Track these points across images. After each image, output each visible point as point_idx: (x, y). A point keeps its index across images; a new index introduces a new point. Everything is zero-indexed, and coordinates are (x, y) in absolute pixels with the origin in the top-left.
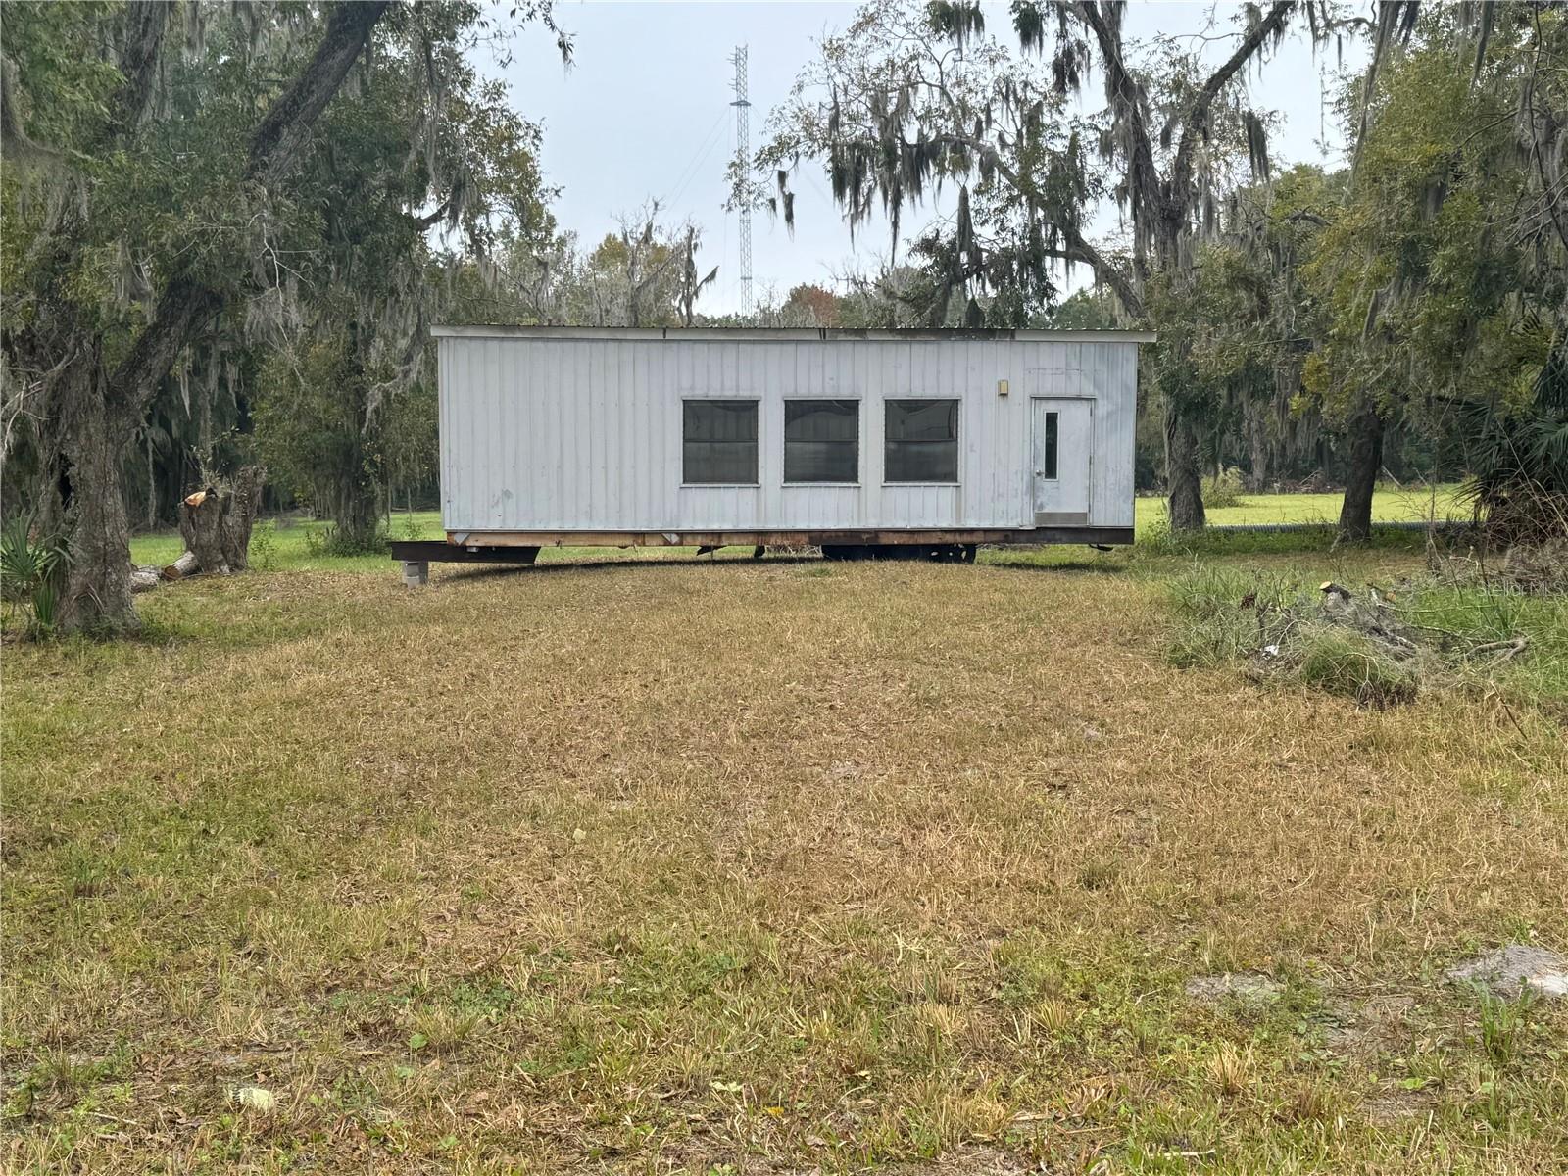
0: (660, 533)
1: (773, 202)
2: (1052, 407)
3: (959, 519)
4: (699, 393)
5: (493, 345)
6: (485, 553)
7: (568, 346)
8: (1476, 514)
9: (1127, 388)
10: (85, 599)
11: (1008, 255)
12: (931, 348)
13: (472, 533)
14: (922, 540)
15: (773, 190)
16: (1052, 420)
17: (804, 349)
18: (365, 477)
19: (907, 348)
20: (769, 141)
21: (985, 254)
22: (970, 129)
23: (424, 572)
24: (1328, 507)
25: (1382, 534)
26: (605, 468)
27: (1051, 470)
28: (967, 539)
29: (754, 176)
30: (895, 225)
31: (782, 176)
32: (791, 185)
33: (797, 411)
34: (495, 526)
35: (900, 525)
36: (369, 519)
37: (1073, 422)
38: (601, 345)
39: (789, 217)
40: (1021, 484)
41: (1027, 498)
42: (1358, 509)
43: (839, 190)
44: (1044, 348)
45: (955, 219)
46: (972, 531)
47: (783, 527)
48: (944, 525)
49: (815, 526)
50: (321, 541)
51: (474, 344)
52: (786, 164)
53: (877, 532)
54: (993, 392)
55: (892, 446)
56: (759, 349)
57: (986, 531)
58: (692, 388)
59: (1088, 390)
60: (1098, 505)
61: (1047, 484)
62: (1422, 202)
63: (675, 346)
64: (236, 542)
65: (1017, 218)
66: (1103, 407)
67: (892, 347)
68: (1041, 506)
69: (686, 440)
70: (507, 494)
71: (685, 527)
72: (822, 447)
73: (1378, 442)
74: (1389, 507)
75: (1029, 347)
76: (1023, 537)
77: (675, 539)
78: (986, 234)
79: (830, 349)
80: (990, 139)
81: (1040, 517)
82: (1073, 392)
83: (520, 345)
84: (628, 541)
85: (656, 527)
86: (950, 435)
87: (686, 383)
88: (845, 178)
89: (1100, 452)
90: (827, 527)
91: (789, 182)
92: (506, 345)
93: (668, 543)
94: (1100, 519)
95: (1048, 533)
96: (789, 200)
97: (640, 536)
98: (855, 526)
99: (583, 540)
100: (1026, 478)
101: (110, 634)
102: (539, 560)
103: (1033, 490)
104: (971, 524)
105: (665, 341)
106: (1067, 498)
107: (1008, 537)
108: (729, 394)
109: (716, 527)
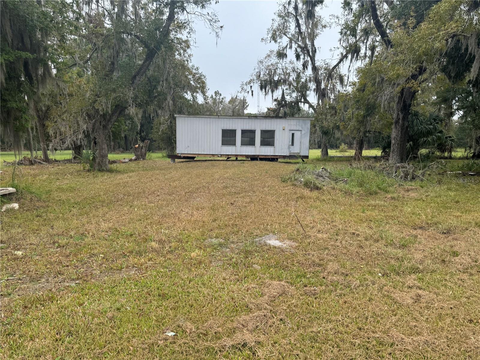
0: (217, 155)
1: (248, 92)
2: (293, 132)
3: (274, 153)
4: (225, 128)
5: (186, 118)
6: (184, 158)
7: (201, 118)
9: (308, 128)
10: (99, 164)
11: (292, 102)
12: (270, 120)
13: (182, 154)
14: (267, 157)
15: (249, 89)
16: (293, 134)
17: (245, 120)
18: (172, 143)
19: (265, 120)
20: (248, 80)
21: (287, 102)
22: (287, 77)
23: (174, 161)
24: (352, 153)
26: (207, 142)
27: (293, 144)
28: (276, 157)
29: (245, 87)
30: (272, 96)
31: (251, 87)
32: (253, 89)
33: (243, 132)
34: (186, 152)
35: (263, 154)
36: (173, 151)
37: (297, 135)
38: (206, 119)
39: (252, 95)
40: (287, 147)
41: (288, 150)
43: (261, 89)
44: (292, 120)
45: (281, 95)
46: (277, 156)
47: (240, 154)
48: (271, 154)
49: (247, 154)
50: (165, 155)
51: (182, 118)
52: (252, 84)
53: (258, 155)
54: (281, 129)
55: (262, 139)
56: (237, 120)
57: (280, 156)
58: (224, 127)
59: (300, 129)
60: (302, 151)
61: (292, 147)
63: (221, 119)
64: (144, 154)
65: (294, 95)
66: (303, 132)
67: (262, 120)
68: (290, 151)
69: (222, 137)
70: (188, 147)
71: (222, 154)
72: (248, 139)
75: (289, 120)
76: (287, 157)
77: (220, 156)
78: (288, 98)
79: (250, 120)
80: (291, 79)
81: (290, 153)
82: (297, 129)
83: (191, 118)
84: (211, 156)
85: (216, 154)
86: (273, 137)
87: (222, 126)
88: (263, 87)
89: (302, 141)
90: (249, 154)
91: (252, 88)
92: (189, 118)
93: (218, 157)
94: (302, 154)
95: (292, 157)
96: (252, 92)
97: (213, 155)
98: (254, 154)
99: (203, 156)
100: (288, 146)
101: (103, 170)
102: (195, 159)
103: (289, 148)
104: (277, 154)
105: (219, 118)
106: (295, 150)
107: (284, 157)
108: (231, 128)
109: (228, 154)
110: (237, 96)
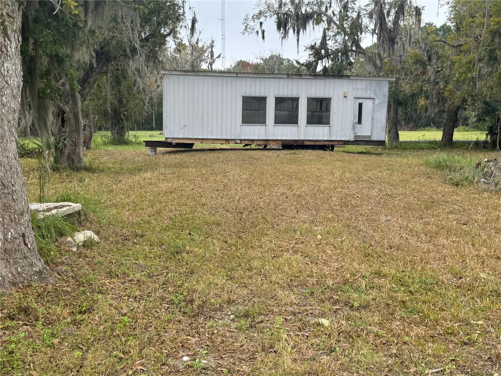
0: (234, 140)
1: (257, 32)
2: (361, 101)
3: (330, 137)
4: (248, 94)
5: (181, 77)
6: (178, 145)
7: (206, 78)
8: (487, 138)
9: (384, 95)
10: (69, 157)
11: (337, 51)
12: (323, 81)
13: (174, 138)
14: (318, 143)
15: (257, 28)
16: (360, 105)
17: (282, 80)
18: (121, 119)
19: (315, 80)
20: (257, 12)
21: (330, 51)
22: (323, 9)
23: (155, 151)
25: (456, 144)
26: (217, 118)
27: (360, 122)
28: (332, 143)
29: (251, 23)
30: (298, 40)
31: (261, 23)
32: (263, 28)
33: (279, 101)
34: (181, 136)
35: (311, 138)
36: (123, 133)
37: (367, 106)
38: (216, 78)
39: (263, 37)
40: (350, 126)
41: (352, 131)
42: (448, 136)
43: (279, 28)
44: (359, 81)
45: (321, 39)
46: (334, 141)
47: (273, 138)
48: (325, 139)
49: (284, 138)
50: (106, 140)
51: (175, 76)
52: (262, 19)
53: (303, 141)
54: (342, 96)
55: (309, 113)
56: (267, 80)
57: (338, 141)
58: (245, 93)
59: (372, 96)
60: (375, 133)
61: (358, 126)
62: (494, 37)
63: (240, 78)
64: (88, 140)
65: (339, 38)
66: (377, 101)
67: (310, 80)
68: (356, 133)
69: (243, 110)
70: (185, 126)
71: (242, 138)
72: (286, 113)
73: (457, 114)
74: (458, 135)
75: (354, 81)
76: (350, 143)
77: (239, 142)
78: (331, 44)
79: (290, 81)
80: (330, 12)
81: (355, 136)
82: (367, 96)
83: (190, 77)
84: (224, 142)
85: (233, 138)
86: (328, 110)
87: (243, 91)
88: (282, 24)
89: (376, 116)
90: (287, 139)
91: (263, 25)
92: (186, 77)
93: (236, 143)
94: (375, 138)
95: (358, 142)
96: (263, 32)
97: (227, 141)
98: (297, 139)
99: (209, 142)
100: (352, 124)
102: (194, 147)
103: (354, 128)
104: (334, 139)
105: (237, 77)
106: (364, 131)
107: (346, 143)
108: (257, 95)
109: (252, 138)
110: (198, 40)
